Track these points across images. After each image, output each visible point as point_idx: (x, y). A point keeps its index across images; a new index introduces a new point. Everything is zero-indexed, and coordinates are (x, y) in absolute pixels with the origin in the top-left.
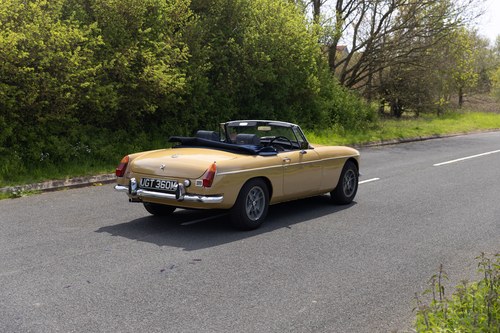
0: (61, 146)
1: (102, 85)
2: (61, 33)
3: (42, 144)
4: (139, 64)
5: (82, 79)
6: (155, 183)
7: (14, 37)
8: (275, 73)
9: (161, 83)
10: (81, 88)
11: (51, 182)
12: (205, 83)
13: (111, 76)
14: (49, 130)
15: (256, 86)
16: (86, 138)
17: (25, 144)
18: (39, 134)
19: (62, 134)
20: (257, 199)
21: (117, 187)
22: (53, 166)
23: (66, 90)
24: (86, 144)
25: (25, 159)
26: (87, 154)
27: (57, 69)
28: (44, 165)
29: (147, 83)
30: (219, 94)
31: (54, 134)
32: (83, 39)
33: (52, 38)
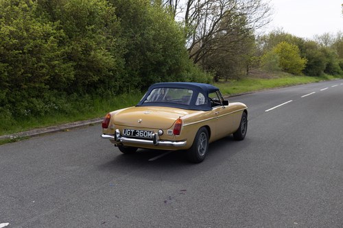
0: (39, 104)
1: (64, 63)
2: (38, 27)
3: (25, 104)
5: (52, 59)
6: (135, 133)
7: (6, 29)
10: (52, 65)
11: (35, 130)
14: (29, 95)
17: (13, 103)
18: (23, 97)
20: (203, 141)
21: (103, 136)
22: (34, 119)
23: (43, 67)
24: (54, 103)
25: (14, 115)
26: (55, 110)
27: (35, 52)
28: (28, 118)
29: (92, 62)
30: (130, 69)
31: (33, 97)
32: (52, 31)
33: (31, 31)
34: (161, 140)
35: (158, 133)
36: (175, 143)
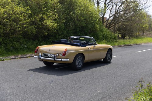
0: (17, 45)
1: (30, 26)
2: (18, 9)
3: (11, 44)
4: (42, 19)
5: (24, 24)
6: (47, 55)
7: (3, 10)
8: (85, 23)
9: (49, 26)
10: (24, 27)
11: (14, 56)
12: (63, 26)
13: (33, 23)
14: (13, 40)
15: (79, 27)
16: (25, 43)
17: (6, 44)
18: (10, 41)
19: (18, 41)
20: (80, 60)
21: (35, 56)
22: (14, 51)
23: (19, 27)
24: (25, 44)
25: (6, 49)
26: (26, 48)
27: (16, 21)
28: (12, 51)
29: (45, 26)
30: (67, 30)
31: (15, 41)
32: (24, 11)
33: (15, 11)
34: (57, 58)
35: (56, 55)
36: (63, 60)
